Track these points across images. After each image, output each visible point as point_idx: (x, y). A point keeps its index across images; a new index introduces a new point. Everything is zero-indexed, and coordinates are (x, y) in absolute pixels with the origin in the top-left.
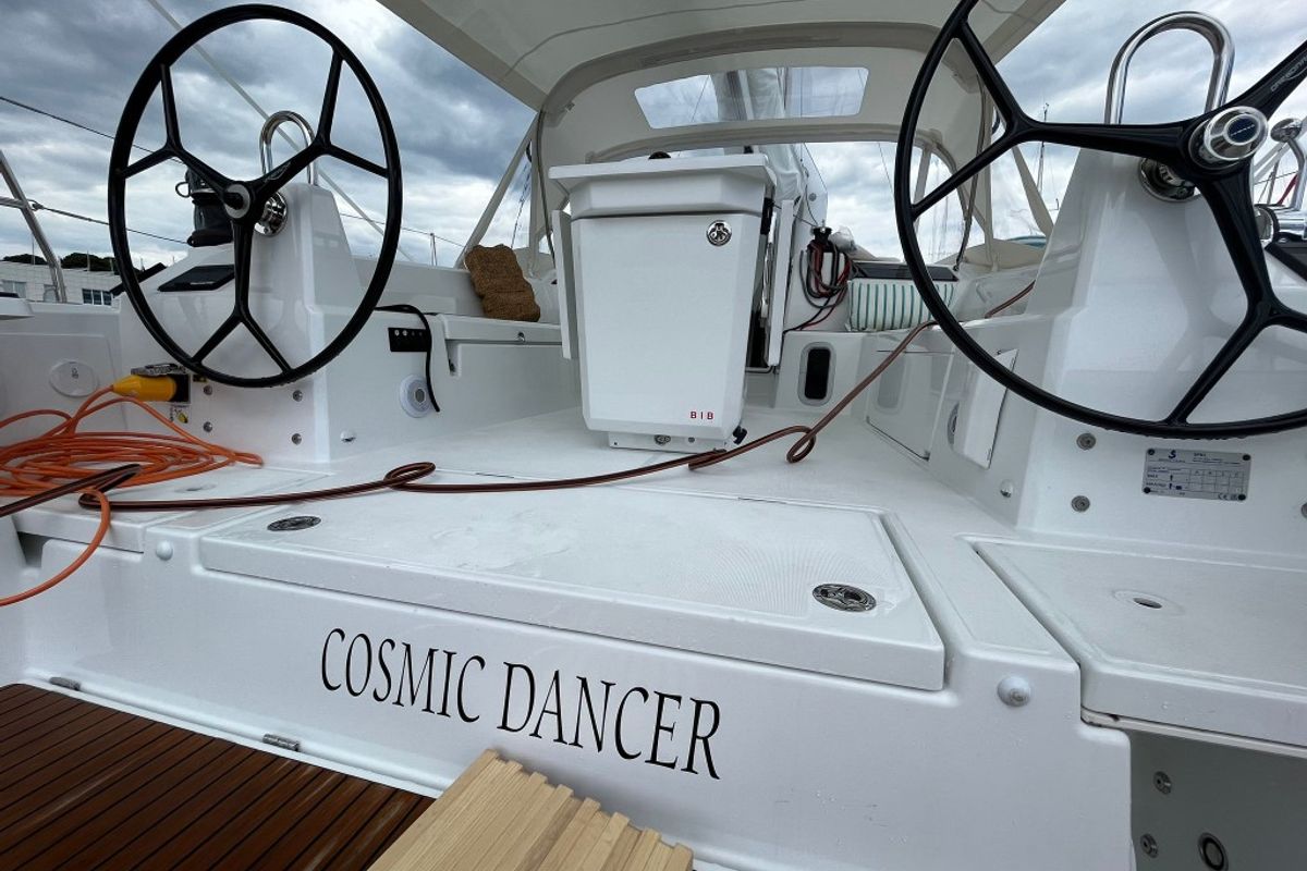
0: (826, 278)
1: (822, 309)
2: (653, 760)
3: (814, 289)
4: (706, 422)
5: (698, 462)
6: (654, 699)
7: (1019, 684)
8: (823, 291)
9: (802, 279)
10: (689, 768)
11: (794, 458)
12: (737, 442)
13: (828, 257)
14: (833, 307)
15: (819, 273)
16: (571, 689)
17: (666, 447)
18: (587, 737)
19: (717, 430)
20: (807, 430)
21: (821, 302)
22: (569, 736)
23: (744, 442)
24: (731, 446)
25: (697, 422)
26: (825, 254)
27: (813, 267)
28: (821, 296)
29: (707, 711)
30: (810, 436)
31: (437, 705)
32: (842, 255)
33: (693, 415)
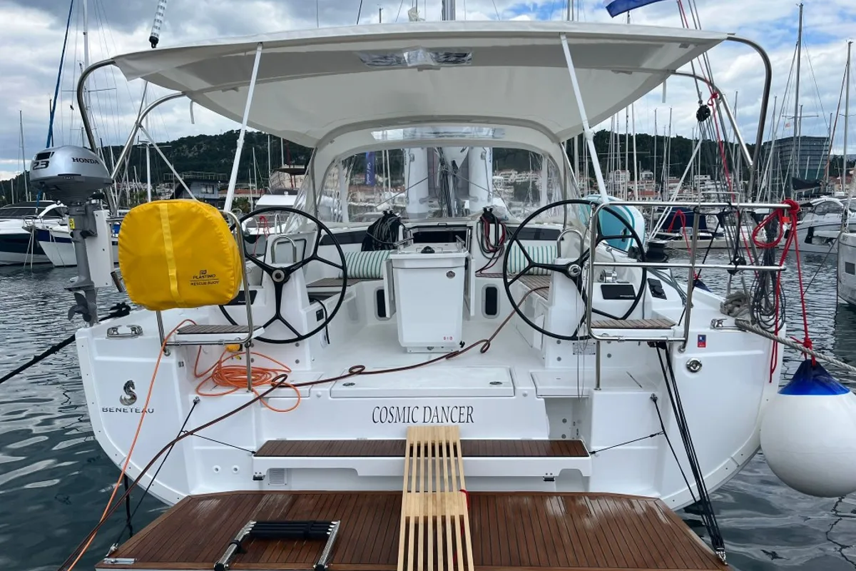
0: (492, 241)
1: (491, 260)
2: (460, 422)
3: (486, 248)
4: (449, 341)
5: (450, 356)
6: (459, 408)
7: (526, 392)
8: (491, 248)
9: (478, 240)
10: (468, 422)
11: (483, 351)
12: (462, 347)
13: (492, 226)
14: (497, 258)
15: (488, 238)
16: (440, 410)
17: (432, 351)
18: (444, 420)
19: (454, 343)
20: (487, 341)
21: (490, 255)
22: (440, 421)
23: (465, 347)
24: (460, 350)
25: (447, 341)
26: (491, 225)
27: (484, 234)
28: (491, 252)
29: (470, 409)
30: (488, 343)
31: (406, 421)
32: (500, 226)
33: (445, 338)
